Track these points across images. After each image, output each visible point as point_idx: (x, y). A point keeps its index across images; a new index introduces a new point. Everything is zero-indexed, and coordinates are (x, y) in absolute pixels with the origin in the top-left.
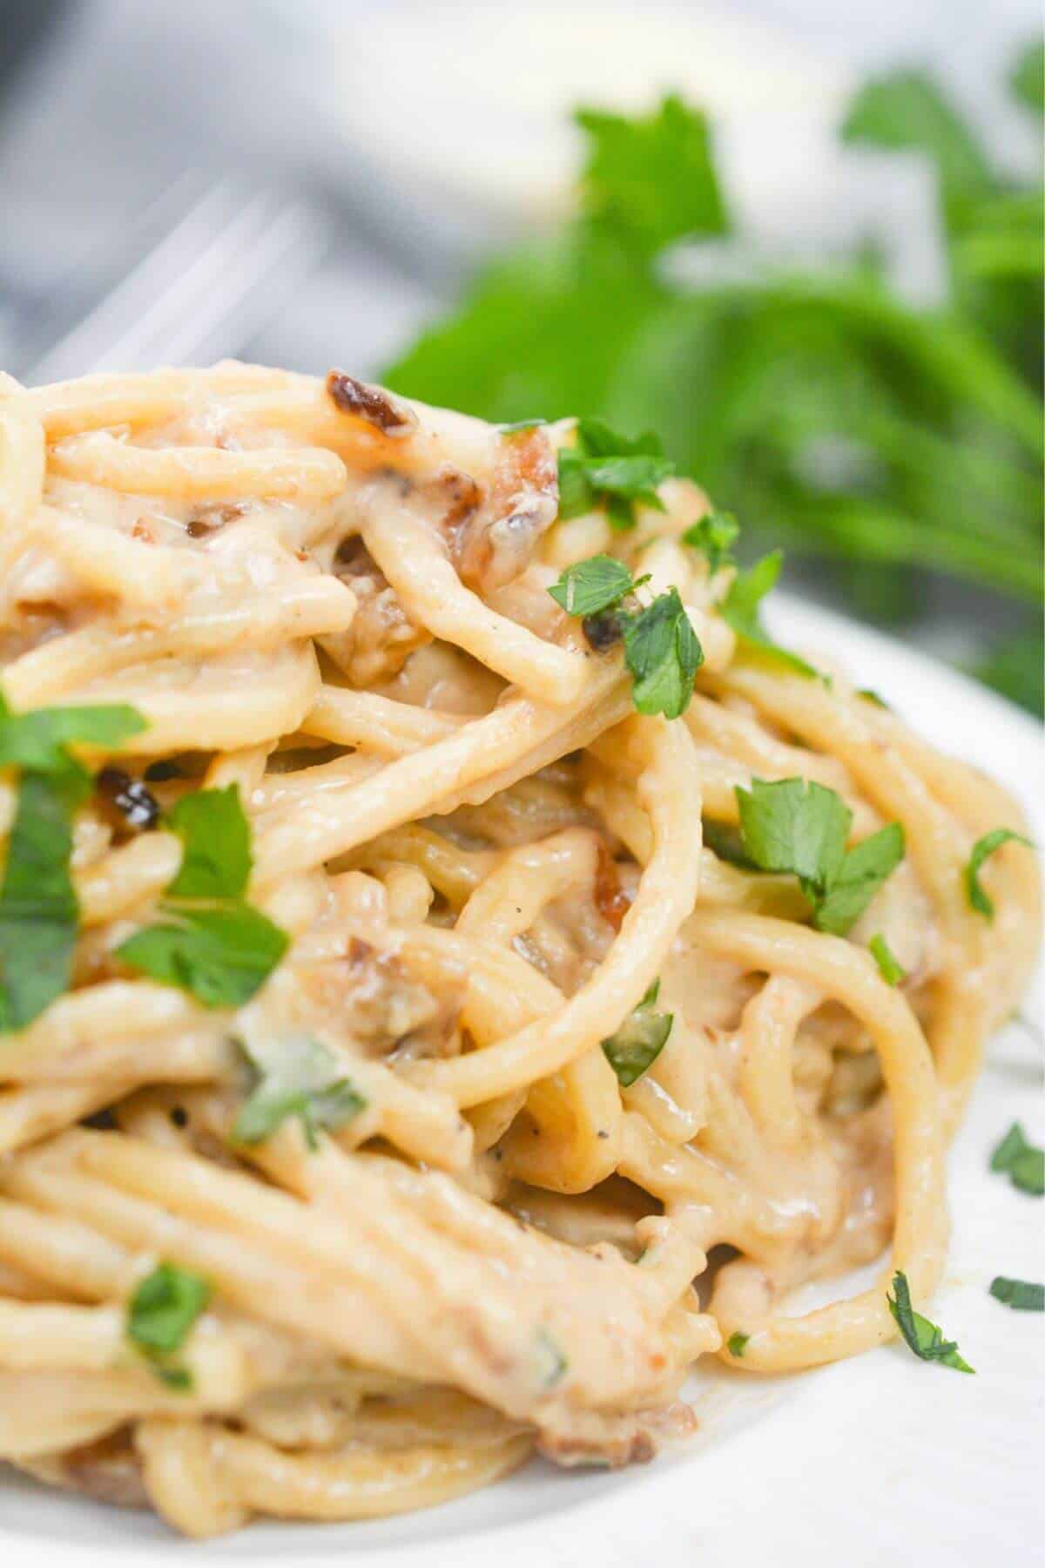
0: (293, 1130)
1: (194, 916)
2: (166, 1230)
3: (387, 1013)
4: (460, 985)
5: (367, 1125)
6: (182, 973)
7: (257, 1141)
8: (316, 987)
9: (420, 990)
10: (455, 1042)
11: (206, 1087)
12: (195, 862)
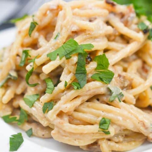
0: (117, 99)
1: (101, 72)
2: (103, 114)
3: (125, 84)
4: (132, 80)
5: (124, 98)
6: (101, 79)
7: (112, 101)
8: (116, 80)
9: (128, 81)
10: (131, 88)
11: (103, 95)
12: (99, 65)
